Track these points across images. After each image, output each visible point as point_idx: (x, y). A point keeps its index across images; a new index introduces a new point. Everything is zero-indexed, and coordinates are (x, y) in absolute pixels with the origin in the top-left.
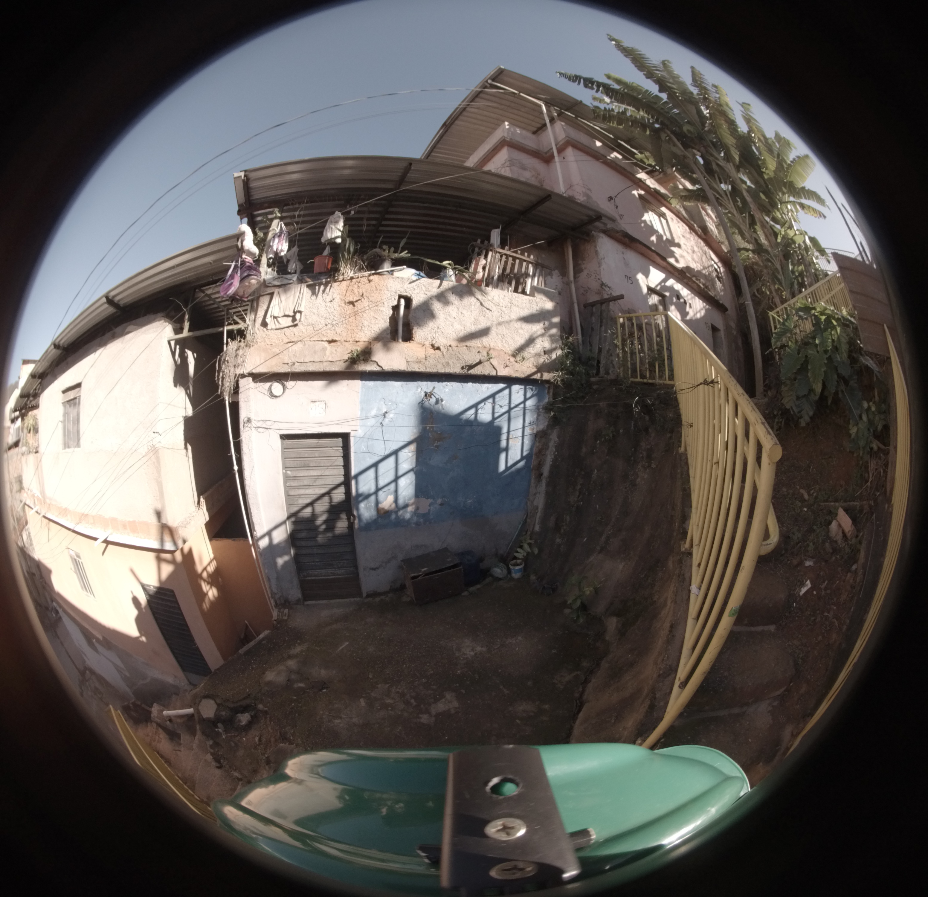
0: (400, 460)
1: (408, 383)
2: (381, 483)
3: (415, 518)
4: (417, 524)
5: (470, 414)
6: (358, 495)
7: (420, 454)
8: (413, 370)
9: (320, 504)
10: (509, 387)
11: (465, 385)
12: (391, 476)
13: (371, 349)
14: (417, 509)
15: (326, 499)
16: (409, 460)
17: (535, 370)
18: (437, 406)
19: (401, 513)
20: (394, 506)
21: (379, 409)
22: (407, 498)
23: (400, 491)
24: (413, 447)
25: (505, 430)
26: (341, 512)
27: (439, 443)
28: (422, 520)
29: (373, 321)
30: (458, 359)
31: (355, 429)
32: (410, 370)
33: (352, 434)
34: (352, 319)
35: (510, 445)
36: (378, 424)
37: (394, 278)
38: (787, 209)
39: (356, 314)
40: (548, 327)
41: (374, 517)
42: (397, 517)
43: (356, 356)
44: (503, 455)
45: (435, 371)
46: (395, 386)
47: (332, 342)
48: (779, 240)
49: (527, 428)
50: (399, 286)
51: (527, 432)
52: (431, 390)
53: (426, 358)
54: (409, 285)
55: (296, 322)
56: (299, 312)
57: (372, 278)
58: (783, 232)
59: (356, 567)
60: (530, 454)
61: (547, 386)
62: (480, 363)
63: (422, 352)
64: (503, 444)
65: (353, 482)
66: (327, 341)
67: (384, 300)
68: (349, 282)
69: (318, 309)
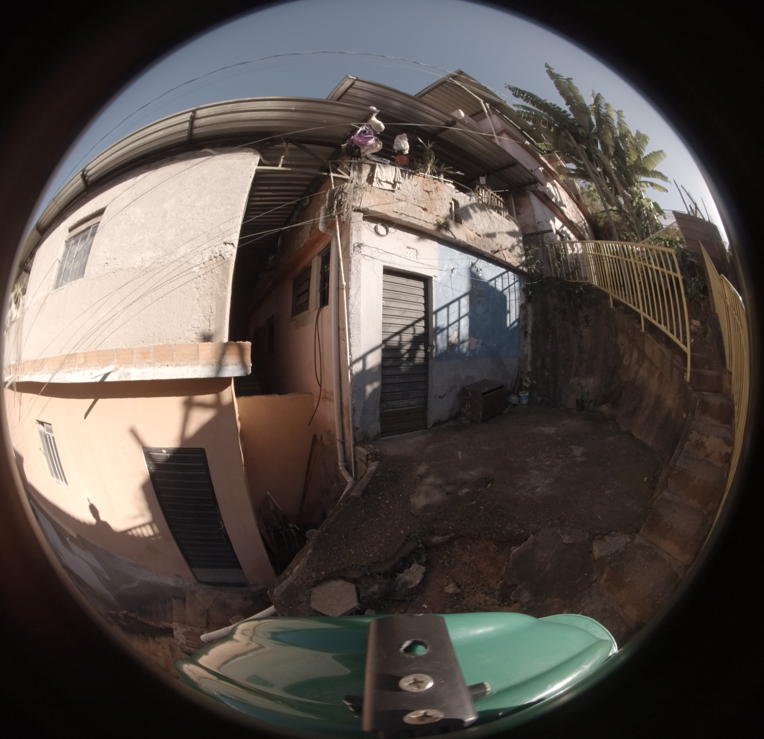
0: (461, 306)
1: (463, 253)
2: (451, 321)
3: (468, 353)
4: (470, 358)
5: (493, 284)
6: (437, 328)
7: (471, 303)
8: (470, 244)
9: (406, 334)
10: (507, 271)
11: (489, 264)
12: (456, 317)
13: (447, 222)
14: (470, 345)
15: (411, 330)
16: (466, 306)
18: (478, 273)
19: (461, 347)
20: (457, 340)
21: (448, 266)
22: (464, 336)
23: (461, 329)
24: (467, 297)
25: (508, 299)
26: (420, 343)
27: (480, 299)
28: (472, 355)
29: (441, 207)
30: (489, 245)
31: (436, 276)
32: (468, 243)
33: (434, 279)
34: (429, 201)
35: (511, 309)
36: (449, 276)
37: (447, 186)
38: (641, 186)
39: (431, 199)
40: (519, 242)
41: (446, 349)
42: (459, 350)
43: (441, 223)
44: (508, 315)
45: (479, 248)
46: (456, 253)
47: (425, 209)
48: (634, 205)
49: (517, 301)
50: (451, 192)
51: (517, 303)
52: (475, 262)
53: (475, 239)
54: (456, 194)
55: (395, 189)
56: (399, 183)
57: (435, 181)
58: (637, 199)
59: (426, 397)
60: (519, 318)
61: (523, 276)
62: (498, 251)
63: (472, 235)
64: (508, 308)
65: (434, 317)
66: (422, 208)
67: (445, 197)
68: (423, 178)
69: (407, 187)
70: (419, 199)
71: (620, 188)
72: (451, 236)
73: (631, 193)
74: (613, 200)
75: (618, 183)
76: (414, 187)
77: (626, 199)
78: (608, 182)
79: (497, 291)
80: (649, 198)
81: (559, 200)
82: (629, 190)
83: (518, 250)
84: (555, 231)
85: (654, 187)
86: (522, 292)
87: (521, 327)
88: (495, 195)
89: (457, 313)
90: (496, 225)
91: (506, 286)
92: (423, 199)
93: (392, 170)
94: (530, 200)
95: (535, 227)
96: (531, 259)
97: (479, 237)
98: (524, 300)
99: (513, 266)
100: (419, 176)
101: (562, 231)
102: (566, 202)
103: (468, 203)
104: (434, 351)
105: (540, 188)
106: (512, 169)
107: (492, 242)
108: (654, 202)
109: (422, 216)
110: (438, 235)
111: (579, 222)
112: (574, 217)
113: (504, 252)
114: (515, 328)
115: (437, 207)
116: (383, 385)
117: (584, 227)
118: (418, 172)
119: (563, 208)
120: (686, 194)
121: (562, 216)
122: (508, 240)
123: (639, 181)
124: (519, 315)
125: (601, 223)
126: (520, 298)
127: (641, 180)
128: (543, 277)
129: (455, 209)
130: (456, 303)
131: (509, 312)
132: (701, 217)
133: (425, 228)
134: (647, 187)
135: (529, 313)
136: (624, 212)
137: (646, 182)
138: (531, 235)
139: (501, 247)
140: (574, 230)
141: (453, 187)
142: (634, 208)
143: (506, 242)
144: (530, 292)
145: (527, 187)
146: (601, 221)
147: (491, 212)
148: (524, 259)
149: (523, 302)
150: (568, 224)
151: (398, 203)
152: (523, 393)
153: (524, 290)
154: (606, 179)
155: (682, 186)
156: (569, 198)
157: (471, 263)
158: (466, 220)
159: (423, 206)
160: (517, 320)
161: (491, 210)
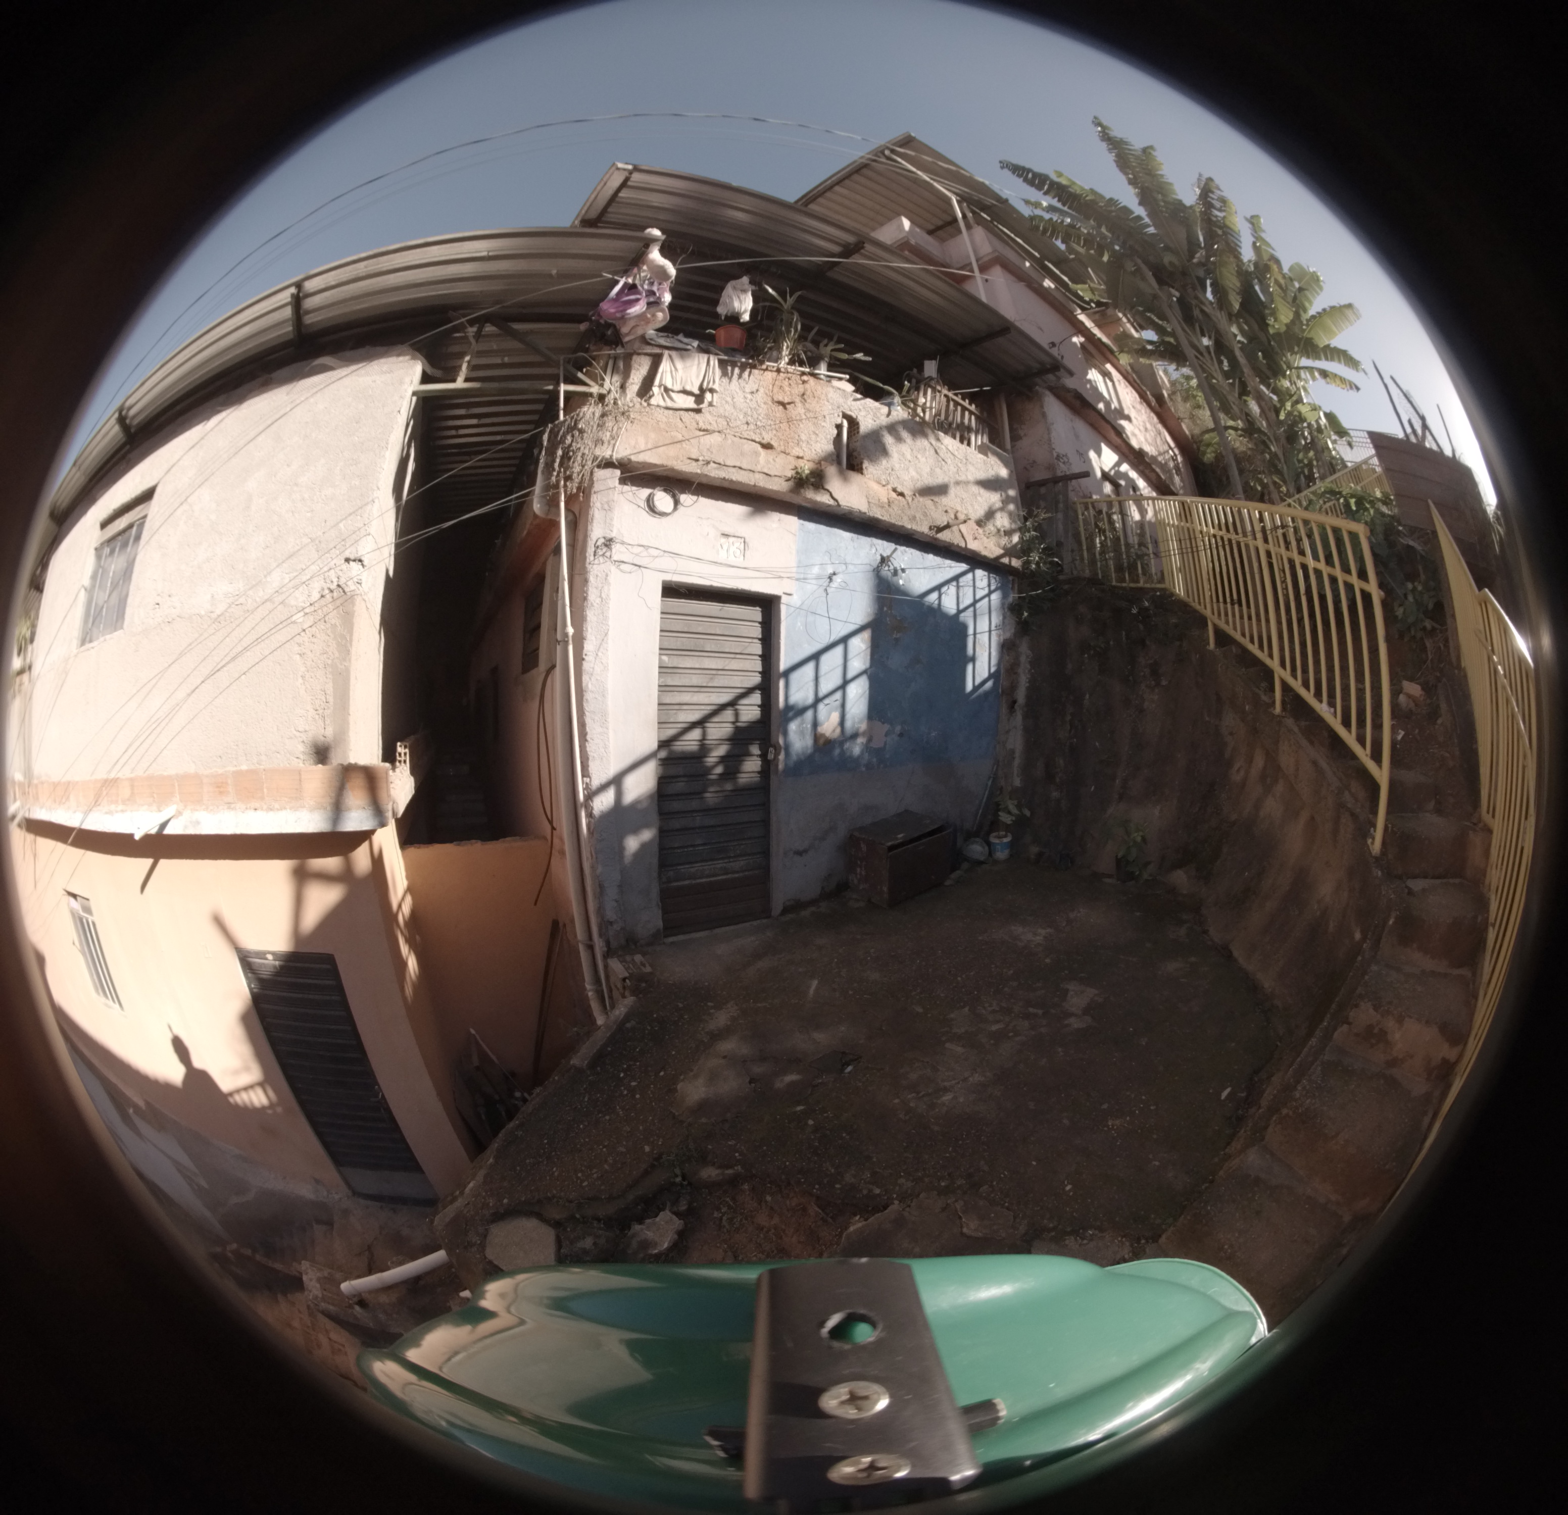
1: (860, 537)
2: (824, 689)
3: (866, 756)
4: (869, 766)
5: (933, 597)
6: (788, 708)
7: (875, 647)
8: (876, 516)
9: (717, 725)
10: (972, 570)
11: (925, 555)
12: (837, 681)
13: (821, 471)
14: (870, 740)
15: (728, 715)
16: (862, 655)
17: (1002, 552)
18: (895, 578)
19: (847, 745)
20: (838, 730)
22: (857, 720)
24: (866, 635)
26: (750, 741)
27: (898, 635)
28: (875, 760)
29: (813, 437)
30: (925, 514)
31: (789, 592)
32: (871, 514)
33: (784, 599)
34: (784, 426)
35: (977, 654)
36: (822, 590)
37: (833, 387)
38: (1299, 377)
39: (789, 421)
40: (1006, 501)
41: (809, 751)
42: (843, 753)
43: (804, 476)
44: (970, 667)
45: (900, 524)
46: (843, 538)
47: (767, 446)
48: (1282, 416)
49: (993, 633)
50: (841, 401)
51: (994, 638)
52: (889, 554)
53: (889, 503)
54: (854, 403)
55: (701, 406)
56: (712, 391)
57: (805, 378)
58: (1288, 405)
59: (766, 853)
60: (998, 672)
61: (1011, 578)
62: (948, 526)
63: (884, 494)
64: (970, 651)
65: (782, 683)
66: (760, 443)
67: (826, 413)
68: (775, 374)
69: (733, 398)
70: (759, 423)
71: (1253, 382)
72: (827, 502)
73: (1275, 391)
74: (1234, 407)
75: (1247, 370)
76: (749, 396)
77: (1263, 404)
78: (1226, 369)
79: (945, 616)
80: (1317, 403)
81: (1115, 405)
82: (1272, 385)
83: (1002, 521)
84: (1099, 474)
85: (1328, 379)
86: (1008, 613)
87: (1003, 691)
88: (958, 399)
89: (839, 672)
90: (952, 467)
91: (966, 602)
92: (770, 422)
93: (699, 364)
94: (1042, 407)
95: (1051, 467)
96: (1033, 539)
97: (900, 498)
98: (1013, 631)
99: (985, 557)
100: (767, 369)
101: (1118, 473)
102: (1133, 410)
103: (884, 421)
105: (1070, 383)
106: (1000, 340)
107: (933, 507)
108: (1328, 411)
109: (758, 462)
110: (796, 500)
111: (1160, 454)
112: (1149, 444)
113: (963, 528)
114: (987, 694)
115: (803, 437)
116: (663, 833)
117: (1171, 464)
118: (762, 363)
119: (1123, 423)
120: (1401, 394)
121: (1118, 441)
122: (979, 498)
123: (1296, 365)
124: (999, 664)
125: (1209, 456)
126: (1001, 627)
127: (1301, 365)
128: (1061, 577)
129: (848, 438)
130: (839, 650)
131: (973, 659)
132: (1435, 448)
133: (764, 489)
134: (1314, 379)
135: (1023, 659)
136: (1259, 431)
137: (1310, 369)
138: (1042, 483)
139: (956, 518)
140: (1147, 471)
141: (850, 388)
142: (1281, 423)
143: (972, 505)
144: (1026, 614)
145: (1037, 380)
146: (1209, 451)
147: (938, 439)
148: (1016, 538)
149: (1008, 635)
150: (1132, 457)
151: (702, 439)
152: (999, 837)
153: (1012, 609)
154: (1220, 363)
155: (1392, 378)
156: (1141, 403)
157: (879, 558)
158: (873, 460)
159: (767, 438)
160: (991, 676)
161: (941, 434)
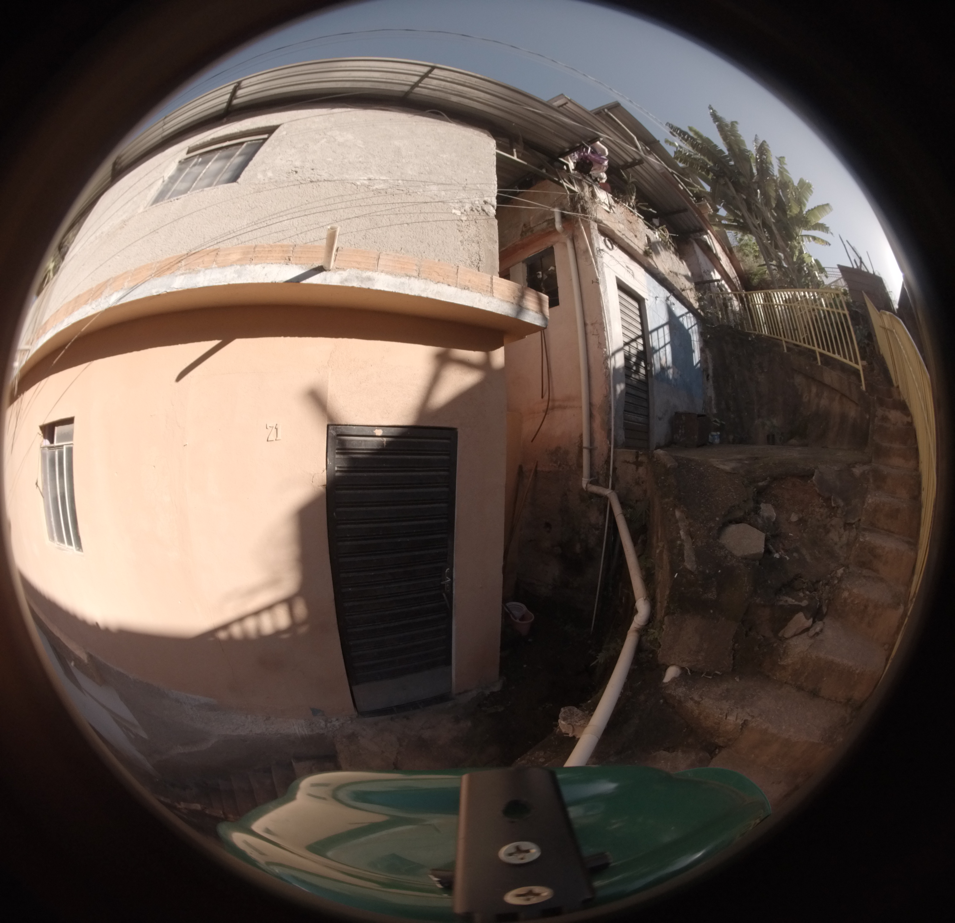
0: (665, 334)
1: (660, 285)
2: (661, 344)
3: (673, 380)
4: (674, 384)
5: (681, 319)
6: (653, 348)
7: (670, 333)
10: (689, 312)
11: (677, 301)
12: (663, 342)
13: (651, 252)
14: (673, 372)
16: (668, 335)
18: (672, 307)
19: (668, 372)
20: (666, 364)
21: (653, 293)
22: (670, 362)
23: (667, 355)
24: (668, 327)
25: (692, 339)
26: (641, 359)
27: (675, 331)
29: (642, 238)
30: (678, 282)
31: (647, 298)
32: (666, 276)
33: (646, 301)
35: (695, 350)
36: (654, 302)
37: (640, 221)
38: (803, 241)
39: (633, 229)
40: (693, 286)
41: (660, 370)
42: (667, 375)
43: (648, 252)
44: (693, 355)
45: (673, 283)
46: (656, 283)
47: (636, 236)
48: (795, 260)
49: (698, 342)
50: (643, 227)
51: (698, 345)
52: (669, 296)
54: (646, 229)
55: (612, 212)
56: (614, 206)
57: (632, 213)
58: (797, 254)
59: (648, 417)
60: (701, 360)
61: (701, 320)
62: (684, 290)
63: (666, 269)
65: (649, 337)
66: (634, 234)
67: (641, 230)
68: (624, 208)
72: (653, 266)
73: (791, 248)
76: (620, 214)
77: (785, 254)
78: (767, 235)
79: (685, 329)
80: (811, 253)
81: (715, 252)
82: (789, 245)
83: (694, 294)
84: (716, 282)
85: (816, 241)
86: (700, 336)
87: (703, 370)
89: (663, 339)
90: (676, 266)
91: (690, 326)
94: (694, 248)
95: (701, 276)
96: (705, 305)
97: (671, 273)
99: (693, 308)
100: (623, 205)
101: (721, 284)
102: (721, 254)
103: (655, 239)
104: (653, 369)
105: (700, 238)
106: (682, 214)
108: (815, 258)
109: (635, 241)
110: (644, 261)
112: (729, 272)
113: (687, 292)
114: (699, 369)
115: (639, 236)
117: (735, 280)
118: (620, 202)
119: (720, 260)
120: (850, 247)
122: (687, 282)
124: (700, 357)
127: (802, 234)
129: (648, 242)
130: (662, 330)
132: (865, 270)
133: (638, 253)
134: (809, 241)
135: (708, 356)
136: (784, 267)
137: (807, 236)
138: (700, 282)
141: (644, 223)
144: (708, 336)
145: (692, 235)
146: (756, 278)
148: (700, 302)
149: (702, 345)
150: (726, 277)
151: (619, 224)
152: (715, 433)
153: (702, 334)
154: (765, 232)
155: (847, 241)
156: (724, 253)
157: (667, 298)
